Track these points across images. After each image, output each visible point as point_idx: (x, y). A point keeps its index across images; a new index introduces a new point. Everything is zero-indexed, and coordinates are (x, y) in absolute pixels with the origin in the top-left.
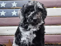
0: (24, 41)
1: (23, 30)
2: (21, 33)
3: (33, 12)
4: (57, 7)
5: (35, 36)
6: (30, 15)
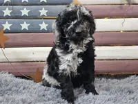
0: (63, 70)
1: (61, 53)
2: (58, 59)
3: (75, 22)
5: (81, 61)
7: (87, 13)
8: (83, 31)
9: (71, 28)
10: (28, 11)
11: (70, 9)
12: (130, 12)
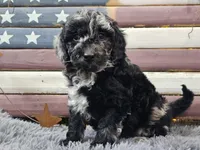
3: (86, 38)
8: (96, 55)
9: (78, 48)
11: (79, 18)
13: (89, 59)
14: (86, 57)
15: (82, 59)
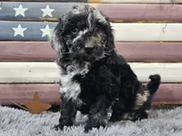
4: (146, 20)
6: (78, 37)
7: (102, 19)
10: (25, 10)
12: (174, 15)
13: (89, 51)
14: (86, 49)
15: (83, 51)
